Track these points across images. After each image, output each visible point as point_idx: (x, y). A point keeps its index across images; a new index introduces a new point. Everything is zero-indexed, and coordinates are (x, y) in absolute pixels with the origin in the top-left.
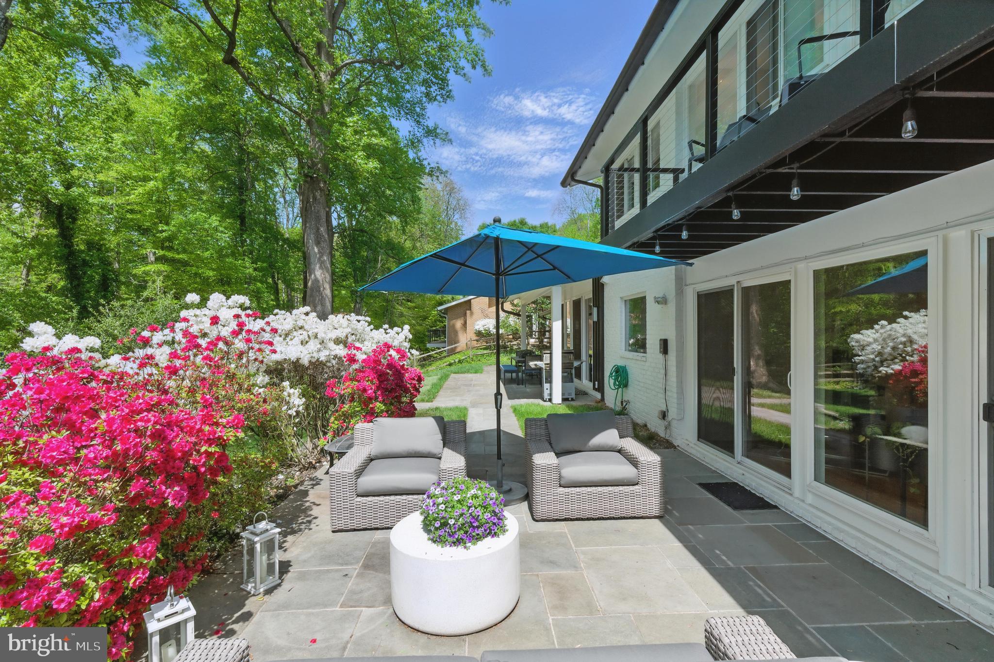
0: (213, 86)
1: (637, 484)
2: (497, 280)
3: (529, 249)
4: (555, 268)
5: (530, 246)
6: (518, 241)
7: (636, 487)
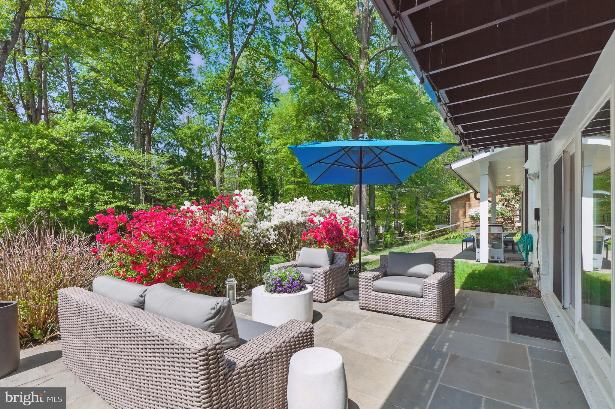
0: (312, 91)
1: (422, 297)
2: (361, 171)
3: (383, 150)
4: (404, 160)
5: (384, 148)
6: (375, 147)
7: (421, 299)
